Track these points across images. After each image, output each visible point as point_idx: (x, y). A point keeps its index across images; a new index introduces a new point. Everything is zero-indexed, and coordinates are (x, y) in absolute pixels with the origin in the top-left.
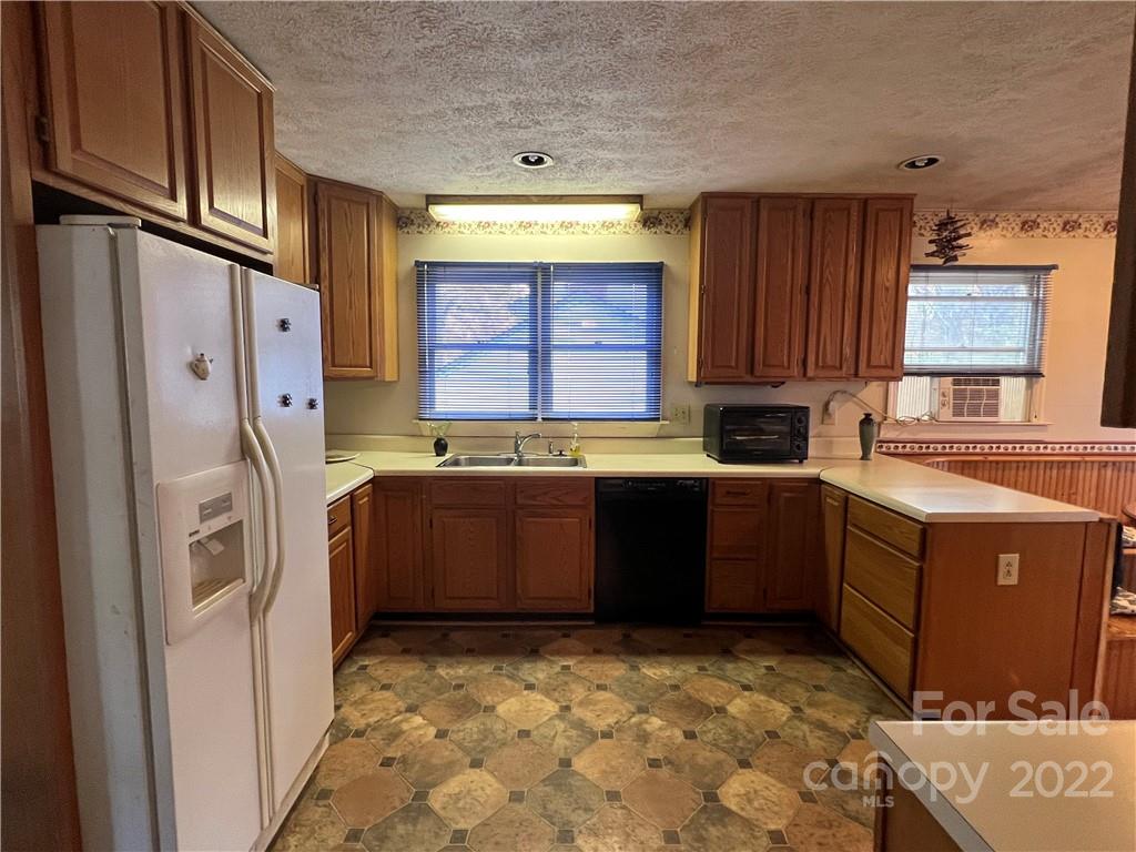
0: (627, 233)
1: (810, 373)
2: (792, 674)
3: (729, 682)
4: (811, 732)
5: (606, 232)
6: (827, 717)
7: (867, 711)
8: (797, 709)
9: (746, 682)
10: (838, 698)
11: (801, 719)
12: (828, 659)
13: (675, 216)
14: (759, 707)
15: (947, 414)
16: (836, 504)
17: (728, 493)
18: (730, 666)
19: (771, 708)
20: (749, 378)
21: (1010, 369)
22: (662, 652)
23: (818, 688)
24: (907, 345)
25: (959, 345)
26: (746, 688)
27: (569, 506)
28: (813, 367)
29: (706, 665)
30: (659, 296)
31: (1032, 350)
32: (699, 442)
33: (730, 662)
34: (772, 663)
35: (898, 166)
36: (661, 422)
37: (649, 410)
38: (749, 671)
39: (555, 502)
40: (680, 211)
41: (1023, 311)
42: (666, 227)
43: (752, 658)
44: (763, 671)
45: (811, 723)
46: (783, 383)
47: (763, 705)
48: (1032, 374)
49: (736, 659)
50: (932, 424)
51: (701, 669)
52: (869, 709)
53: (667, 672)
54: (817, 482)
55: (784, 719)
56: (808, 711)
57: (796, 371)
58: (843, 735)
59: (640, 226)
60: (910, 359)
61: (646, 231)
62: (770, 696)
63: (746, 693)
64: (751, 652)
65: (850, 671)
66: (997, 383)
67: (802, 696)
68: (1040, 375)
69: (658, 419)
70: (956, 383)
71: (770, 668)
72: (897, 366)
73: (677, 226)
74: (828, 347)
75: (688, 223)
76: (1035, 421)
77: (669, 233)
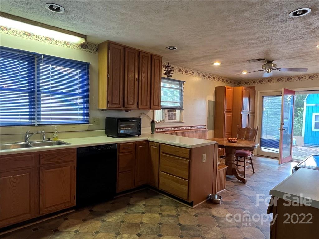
0: (75, 48)
1: (139, 107)
2: (152, 204)
3: (137, 213)
4: (168, 218)
5: (67, 46)
6: (169, 213)
7: (175, 208)
8: (160, 214)
9: (142, 212)
10: (167, 207)
11: (163, 216)
12: (156, 197)
13: (93, 46)
14: (151, 217)
15: (166, 120)
16: (156, 147)
17: (124, 148)
18: (133, 208)
19: (154, 216)
20: (122, 108)
21: (177, 108)
22: (108, 212)
23: (161, 206)
24: (162, 100)
25: (167, 101)
26: (143, 213)
27: (66, 162)
28: (140, 105)
29: (126, 211)
30: (88, 75)
31: (181, 103)
32: (104, 131)
33: (132, 207)
34: (144, 203)
35: (166, 48)
36: (90, 125)
37: (84, 120)
38: (140, 208)
39: (60, 161)
40: (95, 45)
41: (178, 92)
42: (90, 49)
43: (138, 204)
44: (143, 206)
45: (167, 216)
46: (131, 110)
47: (151, 216)
48: (181, 109)
49: (133, 206)
50: (164, 123)
51: (126, 212)
52: (176, 207)
53: (115, 218)
54: (147, 141)
55: (159, 218)
56: (163, 213)
57: (136, 106)
58: (175, 216)
59: (80, 47)
60: (162, 104)
61: (82, 49)
62: (151, 213)
63: (144, 215)
64: (136, 202)
65: (164, 198)
66: (176, 111)
67: (159, 210)
68: (183, 109)
69: (88, 123)
70: (168, 111)
71: (144, 205)
72: (160, 106)
73: (94, 50)
74: (144, 99)
75: (98, 50)
76: (182, 121)
77: (91, 52)
